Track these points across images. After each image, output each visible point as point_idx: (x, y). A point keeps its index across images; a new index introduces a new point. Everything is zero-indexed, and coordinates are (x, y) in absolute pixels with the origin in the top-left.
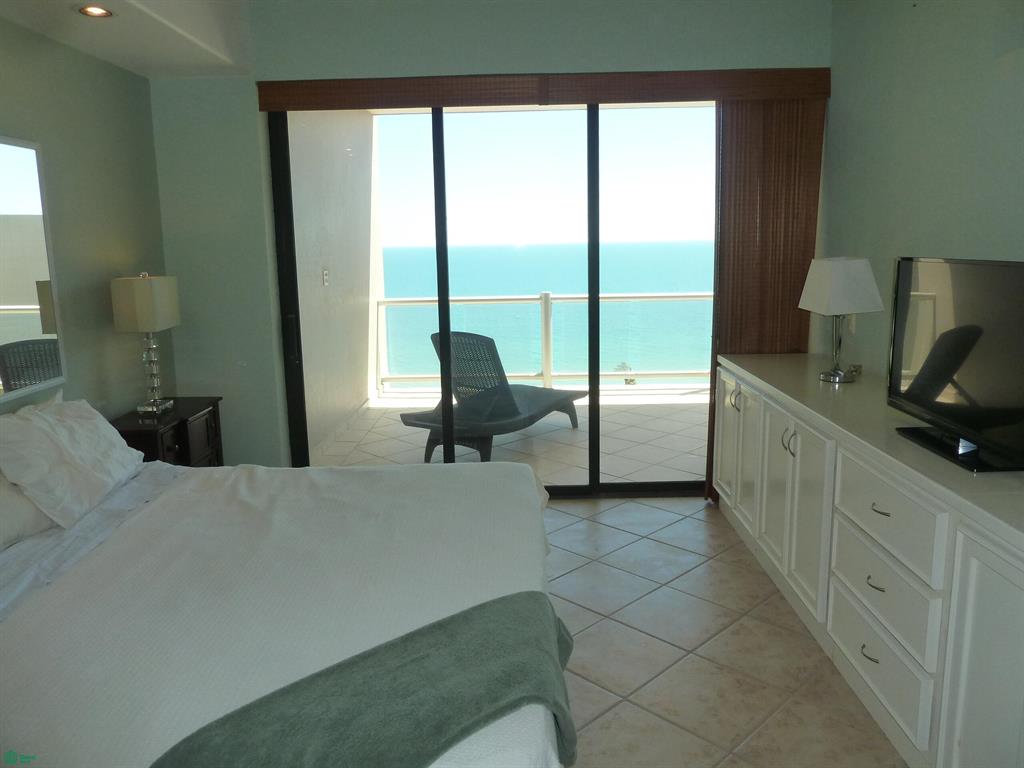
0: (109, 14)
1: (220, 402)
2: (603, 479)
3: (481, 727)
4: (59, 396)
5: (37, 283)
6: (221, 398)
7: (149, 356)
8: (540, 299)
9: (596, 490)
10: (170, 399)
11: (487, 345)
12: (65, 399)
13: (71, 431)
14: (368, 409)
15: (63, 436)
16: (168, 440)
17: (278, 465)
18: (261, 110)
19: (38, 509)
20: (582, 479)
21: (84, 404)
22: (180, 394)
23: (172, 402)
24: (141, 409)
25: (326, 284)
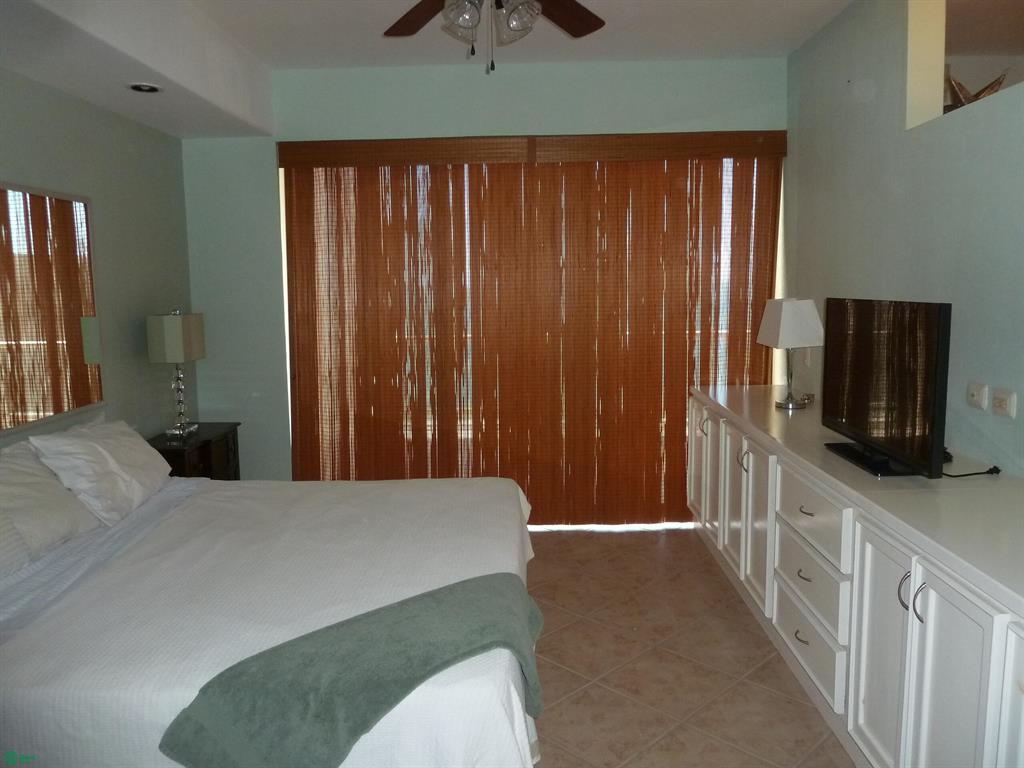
1: (239, 428)
3: (459, 662)
6: (239, 424)
10: (194, 424)
16: (194, 460)
22: (201, 420)
23: (196, 426)
24: (169, 432)
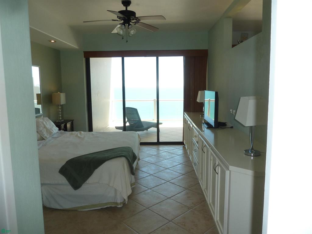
0: (55, 42)
2: (160, 141)
4: (42, 116)
5: (37, 94)
6: (74, 120)
7: (59, 110)
8: (153, 100)
9: (159, 143)
11: (135, 110)
12: (43, 117)
13: (46, 123)
14: (109, 127)
15: (45, 123)
16: (63, 127)
17: (86, 131)
18: (84, 57)
19: (41, 136)
20: (156, 141)
21: (47, 118)
22: (65, 119)
25: (99, 96)
